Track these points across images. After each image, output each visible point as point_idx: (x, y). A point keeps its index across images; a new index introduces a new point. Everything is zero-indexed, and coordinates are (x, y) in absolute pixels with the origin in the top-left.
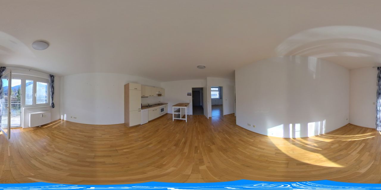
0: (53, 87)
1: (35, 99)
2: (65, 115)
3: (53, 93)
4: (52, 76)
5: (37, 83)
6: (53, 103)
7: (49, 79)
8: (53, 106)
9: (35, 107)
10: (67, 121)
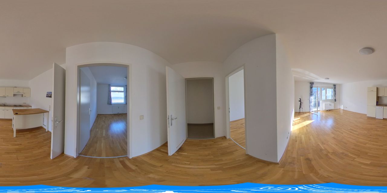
0: (335, 91)
1: (326, 97)
2: (342, 106)
3: (335, 94)
4: (335, 85)
5: (327, 89)
6: (335, 99)
7: (333, 86)
8: (335, 100)
9: (326, 100)
10: (343, 110)
